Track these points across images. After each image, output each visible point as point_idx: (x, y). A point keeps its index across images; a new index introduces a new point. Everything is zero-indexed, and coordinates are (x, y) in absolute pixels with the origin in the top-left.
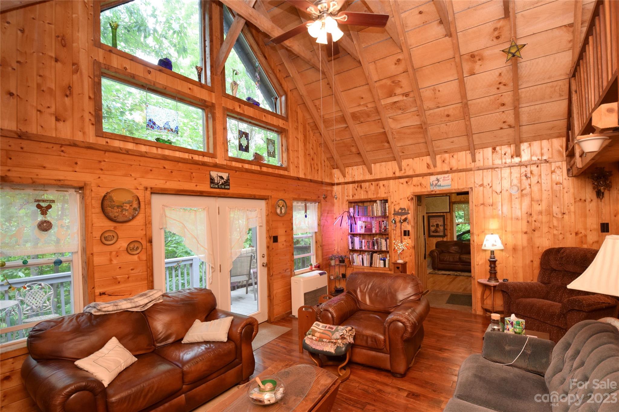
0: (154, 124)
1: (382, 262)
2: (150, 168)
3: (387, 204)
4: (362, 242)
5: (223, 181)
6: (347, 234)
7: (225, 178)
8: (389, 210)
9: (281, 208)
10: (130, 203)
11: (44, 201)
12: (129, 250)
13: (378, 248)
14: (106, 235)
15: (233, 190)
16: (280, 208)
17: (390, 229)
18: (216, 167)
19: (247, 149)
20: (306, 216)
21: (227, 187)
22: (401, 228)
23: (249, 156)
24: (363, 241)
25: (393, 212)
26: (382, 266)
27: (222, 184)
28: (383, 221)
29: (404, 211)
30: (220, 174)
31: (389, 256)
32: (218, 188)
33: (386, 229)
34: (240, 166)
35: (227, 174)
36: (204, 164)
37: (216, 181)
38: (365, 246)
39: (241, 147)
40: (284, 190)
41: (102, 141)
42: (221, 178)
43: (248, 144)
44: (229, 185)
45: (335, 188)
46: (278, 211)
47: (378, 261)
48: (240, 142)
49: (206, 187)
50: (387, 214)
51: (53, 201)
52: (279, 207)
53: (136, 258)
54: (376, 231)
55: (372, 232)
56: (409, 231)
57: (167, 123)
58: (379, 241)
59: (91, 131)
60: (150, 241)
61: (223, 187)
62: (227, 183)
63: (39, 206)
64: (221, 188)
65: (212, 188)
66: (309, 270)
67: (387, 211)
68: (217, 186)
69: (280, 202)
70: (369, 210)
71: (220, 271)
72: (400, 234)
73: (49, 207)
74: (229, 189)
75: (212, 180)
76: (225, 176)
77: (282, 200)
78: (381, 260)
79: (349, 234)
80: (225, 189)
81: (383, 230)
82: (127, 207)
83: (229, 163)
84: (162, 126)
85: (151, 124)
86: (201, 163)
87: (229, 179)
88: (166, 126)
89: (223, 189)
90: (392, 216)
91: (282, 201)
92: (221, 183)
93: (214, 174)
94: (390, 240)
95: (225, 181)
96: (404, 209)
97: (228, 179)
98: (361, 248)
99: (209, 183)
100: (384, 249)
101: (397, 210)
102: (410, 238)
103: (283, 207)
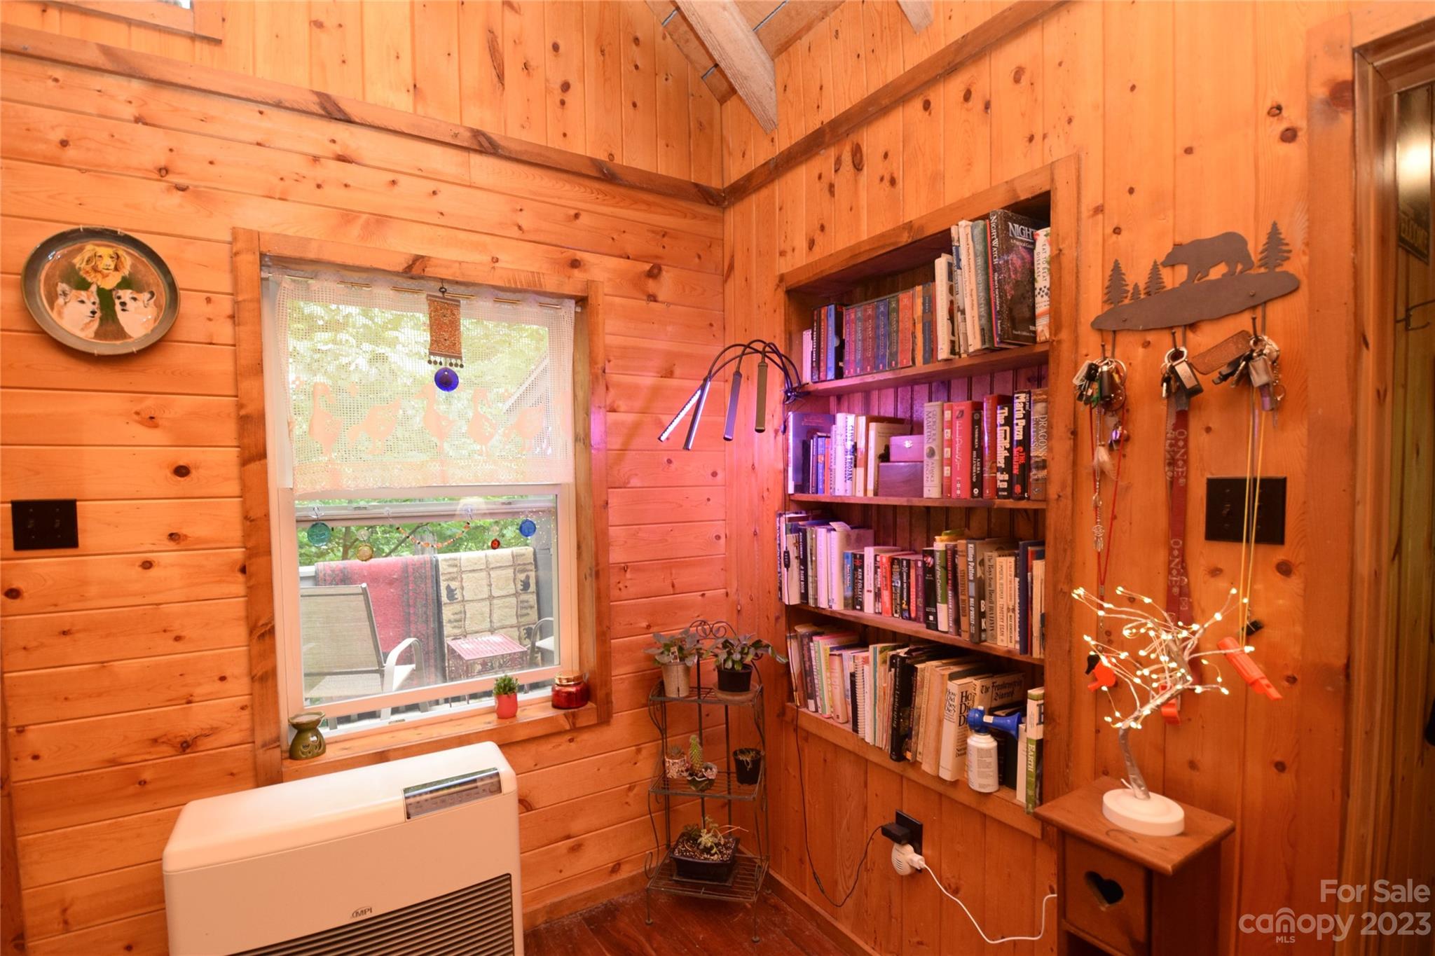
1: (983, 743)
3: (1042, 235)
4: (858, 563)
6: (776, 502)
8: (1055, 291)
13: (957, 622)
16: (89, 295)
17: (1059, 471)
22: (1177, 458)
24: (869, 552)
25: (1093, 303)
26: (983, 778)
28: (1007, 401)
29: (1216, 273)
31: (1046, 717)
33: (1026, 467)
38: (878, 596)
46: (71, 316)
47: (950, 730)
50: (1042, 326)
54: (946, 487)
55: (922, 496)
56: (1274, 490)
58: (968, 566)
67: (1042, 304)
70: (905, 324)
72: (1162, 520)
78: (982, 728)
79: (788, 501)
81: (1002, 479)
90: (1091, 344)
94: (1052, 572)
96: (1230, 246)
98: (855, 601)
100: (1005, 640)
101: (1137, 276)
102: (1285, 569)
103: (127, 294)
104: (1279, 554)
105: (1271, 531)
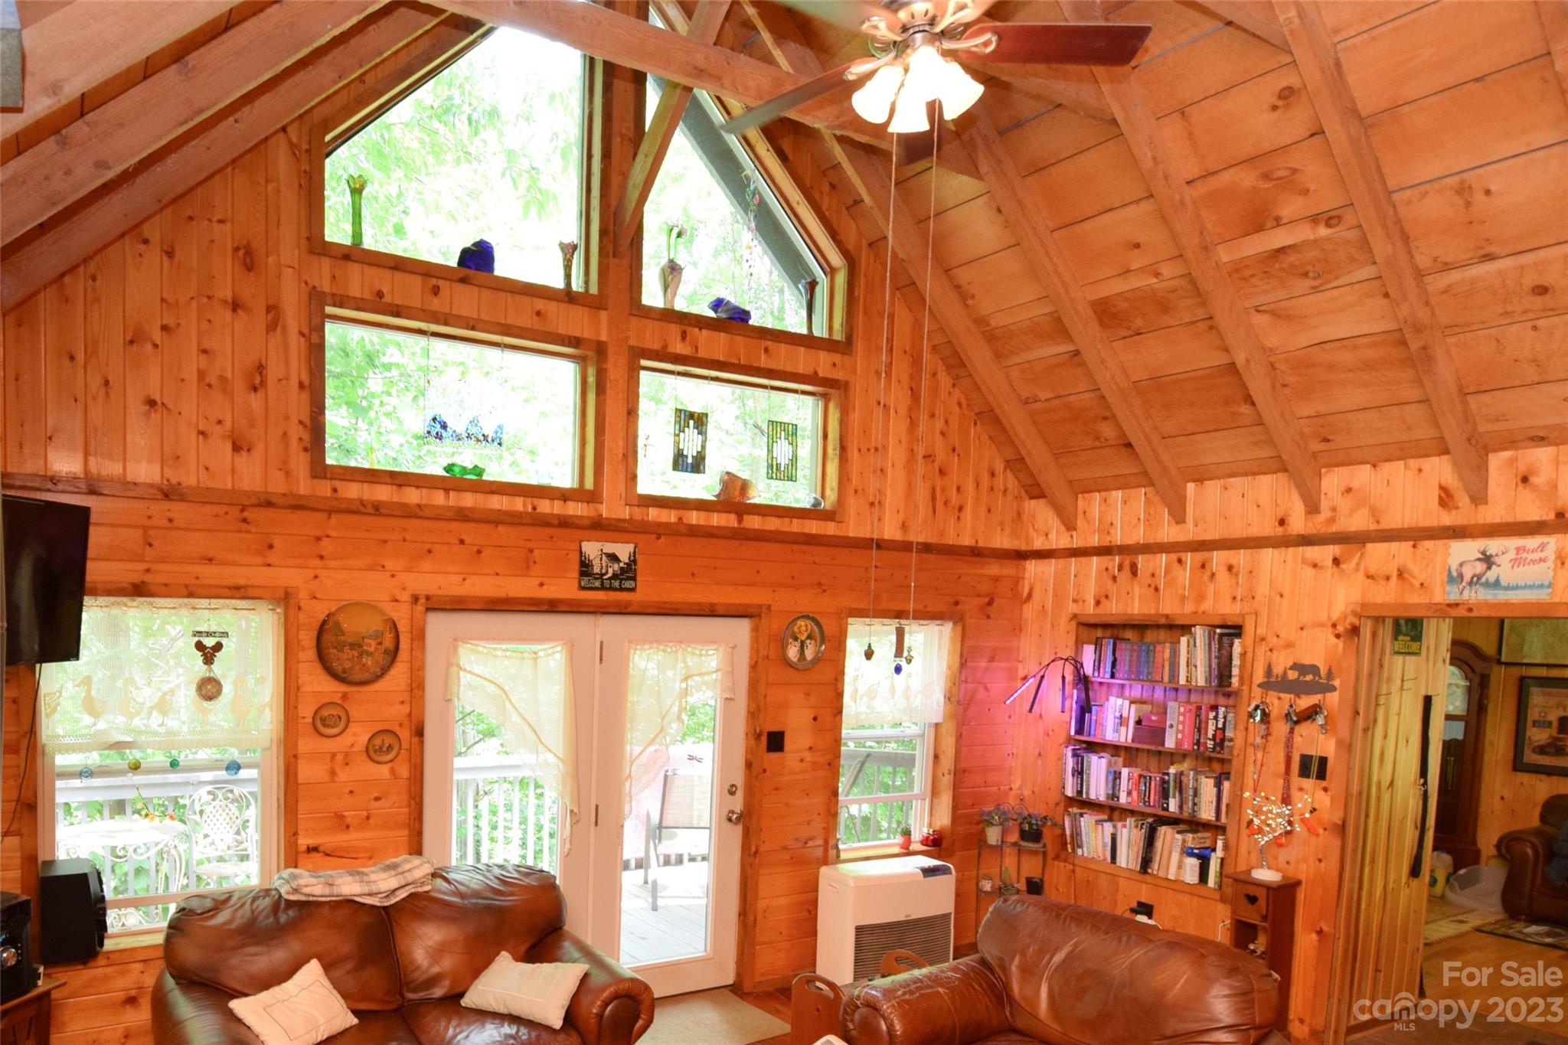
0: (444, 426)
1: (1193, 863)
2: (428, 546)
3: (1237, 642)
4: (1117, 776)
5: (616, 567)
6: (1062, 738)
7: (624, 558)
8: (1242, 667)
9: (803, 643)
10: (378, 637)
11: (209, 634)
12: (371, 752)
13: (1181, 807)
14: (325, 713)
15: (646, 590)
16: (798, 644)
17: (1239, 742)
18: (600, 527)
19: (697, 465)
20: (898, 670)
21: (628, 584)
22: (1289, 744)
23: (702, 487)
24: (1125, 770)
25: (1259, 677)
26: (1192, 878)
27: (615, 576)
28: (1215, 708)
29: (1309, 677)
30: (610, 548)
31: (1226, 847)
32: (602, 588)
33: (1223, 740)
34: (673, 520)
35: (630, 547)
36: (565, 523)
37: (596, 570)
38: (1129, 793)
39: (679, 462)
40: (820, 584)
41: (324, 488)
42: (613, 558)
43: (703, 447)
44: (634, 579)
45: (1032, 567)
46: (793, 652)
47: (1175, 856)
48: (677, 444)
49: (566, 587)
50: (1235, 681)
51: (225, 634)
52: (796, 639)
53: (384, 771)
54: (1179, 743)
55: (1163, 744)
56: (1323, 761)
57: (474, 422)
58: (1189, 780)
59: (300, 463)
60: (420, 733)
61: (616, 584)
62: (628, 572)
63: (200, 646)
64: (611, 589)
65: (583, 588)
66: (897, 850)
67: (1235, 671)
68: (597, 584)
69: (801, 623)
70: (1158, 660)
71: (596, 824)
72: (1282, 768)
73: (218, 647)
74: (633, 590)
75: (585, 568)
76: (624, 551)
77: (807, 617)
78: (1191, 855)
79: (1069, 740)
80: (621, 589)
81: (1210, 744)
82: (371, 646)
83: (638, 513)
84: (461, 430)
85: (439, 428)
86: (555, 522)
87: (635, 561)
88: (473, 430)
89: (615, 589)
90: (1257, 692)
91: (808, 622)
92: (610, 574)
93: (592, 549)
94: (1233, 785)
95: (622, 568)
96: (1314, 669)
97: (633, 561)
98: (1114, 796)
99: (576, 574)
100: (1207, 813)
101: (1278, 670)
102: (1325, 790)
103: (808, 641)
104: (1324, 784)
105: (1322, 775)
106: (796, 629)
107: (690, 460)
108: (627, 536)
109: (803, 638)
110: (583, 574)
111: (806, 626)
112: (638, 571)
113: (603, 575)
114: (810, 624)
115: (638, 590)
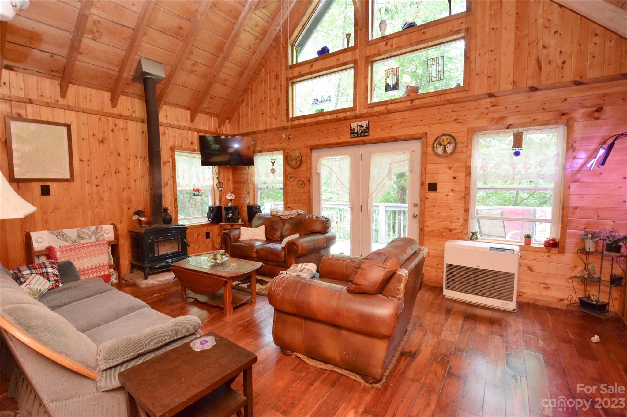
5: (362, 129)
7: (365, 126)
9: (445, 146)
11: (273, 159)
14: (290, 176)
15: (374, 134)
18: (356, 117)
19: (395, 87)
20: (517, 154)
21: (366, 134)
27: (362, 132)
30: (360, 123)
32: (358, 136)
34: (383, 109)
35: (367, 122)
36: (345, 119)
37: (356, 131)
39: (388, 88)
40: (456, 120)
41: (290, 124)
42: (361, 126)
43: (398, 80)
44: (368, 132)
46: (440, 150)
48: (386, 82)
49: (345, 138)
52: (441, 145)
61: (362, 134)
62: (367, 130)
64: (361, 136)
65: (352, 138)
68: (356, 135)
69: (444, 138)
73: (274, 162)
74: (368, 135)
75: (352, 131)
76: (364, 123)
80: (364, 136)
83: (370, 110)
85: (316, 101)
86: (342, 119)
87: (368, 126)
89: (362, 136)
91: (447, 137)
92: (360, 132)
93: (354, 125)
95: (364, 129)
99: (349, 134)
103: (448, 145)
106: (441, 141)
107: (392, 86)
108: (365, 119)
109: (445, 144)
110: (351, 133)
111: (447, 139)
112: (370, 129)
113: (358, 132)
114: (449, 137)
115: (370, 135)
